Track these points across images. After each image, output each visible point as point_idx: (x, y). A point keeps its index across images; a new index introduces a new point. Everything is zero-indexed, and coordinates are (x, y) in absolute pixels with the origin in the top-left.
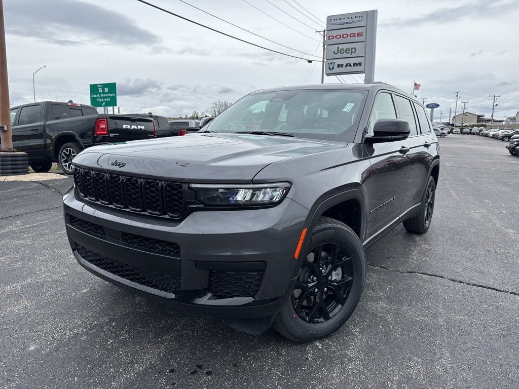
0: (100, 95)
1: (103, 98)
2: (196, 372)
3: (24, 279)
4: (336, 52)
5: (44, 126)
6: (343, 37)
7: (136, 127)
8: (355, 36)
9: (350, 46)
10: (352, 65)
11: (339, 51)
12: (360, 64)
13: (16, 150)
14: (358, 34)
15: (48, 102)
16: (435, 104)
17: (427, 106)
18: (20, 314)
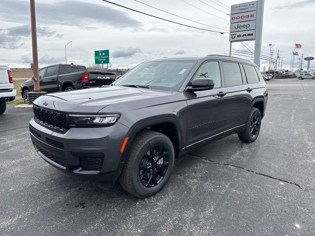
0: (100, 57)
1: (102, 58)
2: (78, 206)
3: (22, 157)
4: (237, 28)
5: (58, 77)
6: (241, 18)
7: (105, 78)
8: (249, 17)
9: (246, 23)
10: (247, 35)
11: (239, 27)
12: (252, 35)
13: (41, 91)
14: (251, 15)
15: (60, 64)
16: (311, 58)
17: (305, 59)
18: (13, 174)
